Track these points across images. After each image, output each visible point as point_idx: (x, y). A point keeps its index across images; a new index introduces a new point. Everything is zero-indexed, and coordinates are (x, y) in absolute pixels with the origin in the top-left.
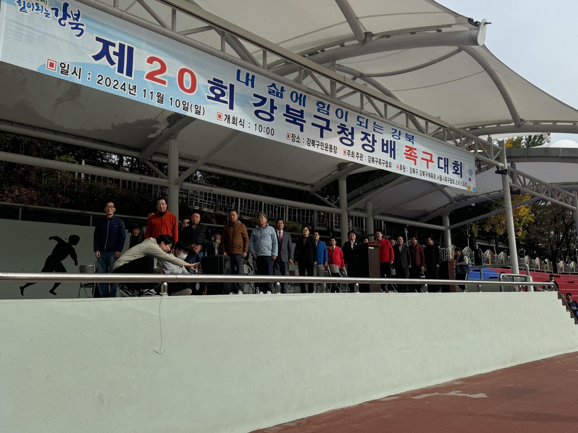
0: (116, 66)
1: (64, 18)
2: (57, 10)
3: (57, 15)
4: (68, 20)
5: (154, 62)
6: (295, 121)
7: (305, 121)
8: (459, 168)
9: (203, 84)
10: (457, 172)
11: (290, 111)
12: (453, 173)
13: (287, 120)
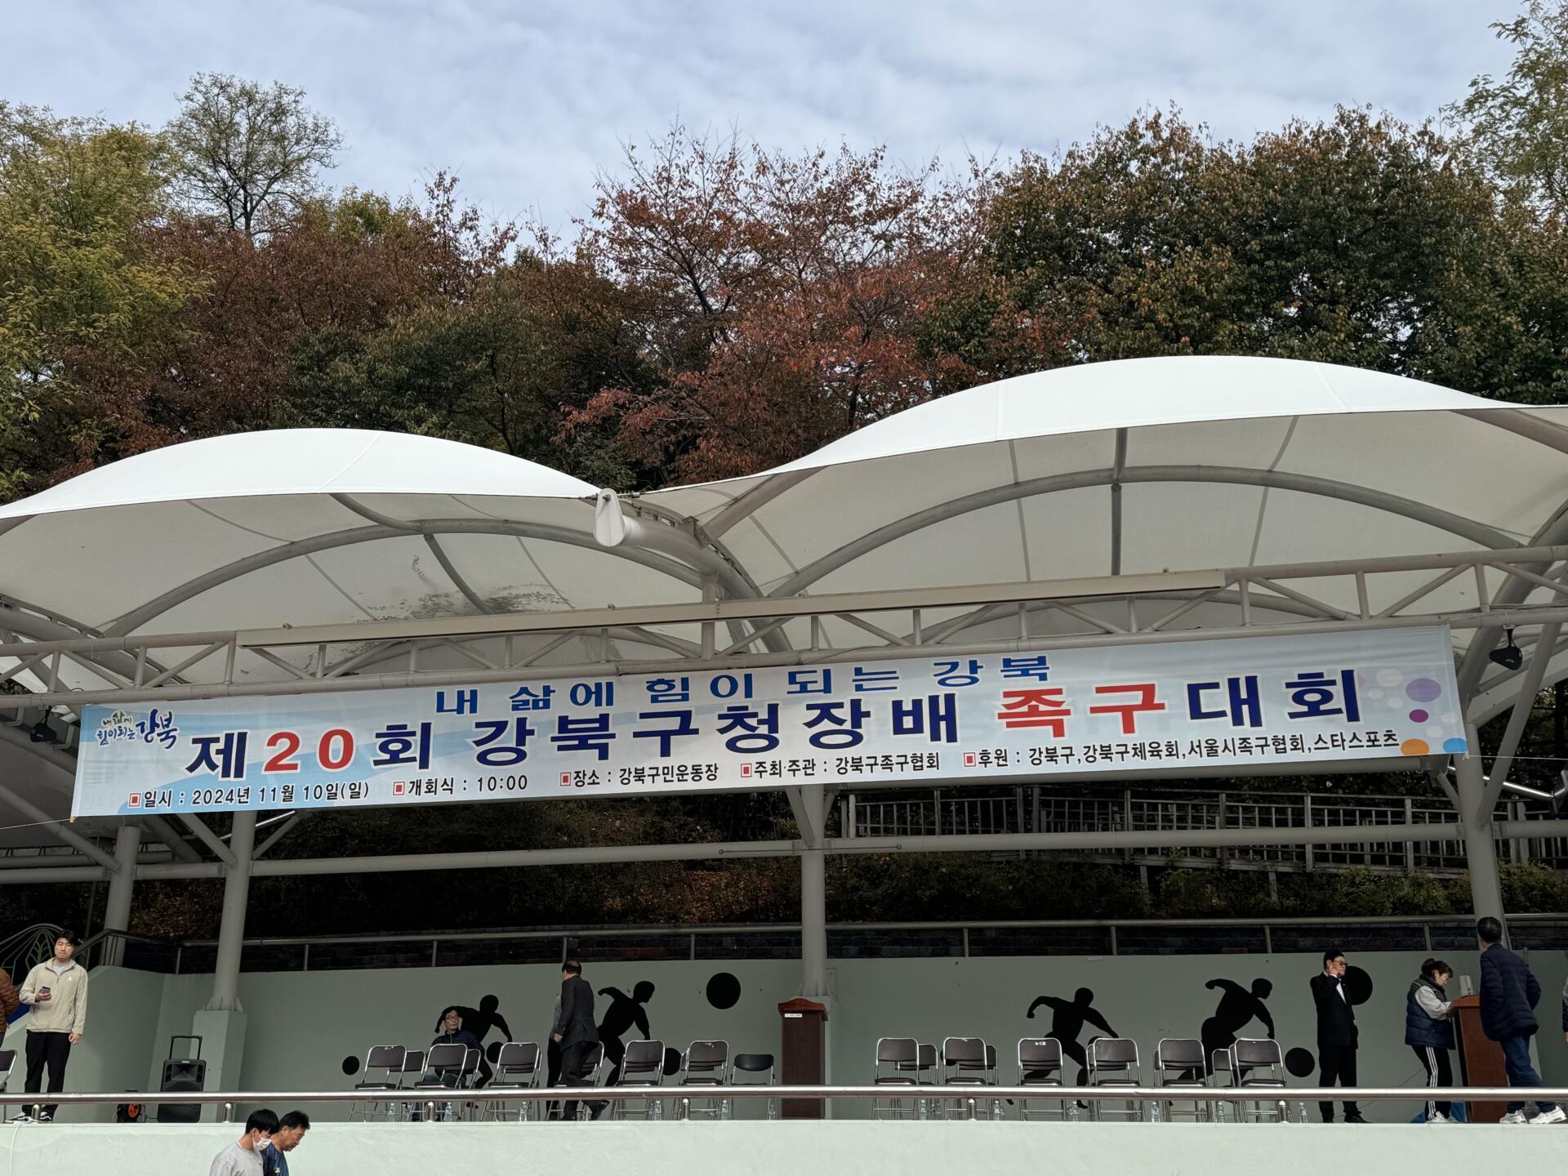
0: (220, 770)
1: (152, 731)
2: (142, 724)
3: (142, 731)
4: (158, 731)
5: (280, 741)
6: (583, 745)
7: (613, 736)
8: (1338, 691)
9: (366, 743)
10: (1323, 707)
11: (570, 727)
12: (1293, 715)
13: (560, 748)
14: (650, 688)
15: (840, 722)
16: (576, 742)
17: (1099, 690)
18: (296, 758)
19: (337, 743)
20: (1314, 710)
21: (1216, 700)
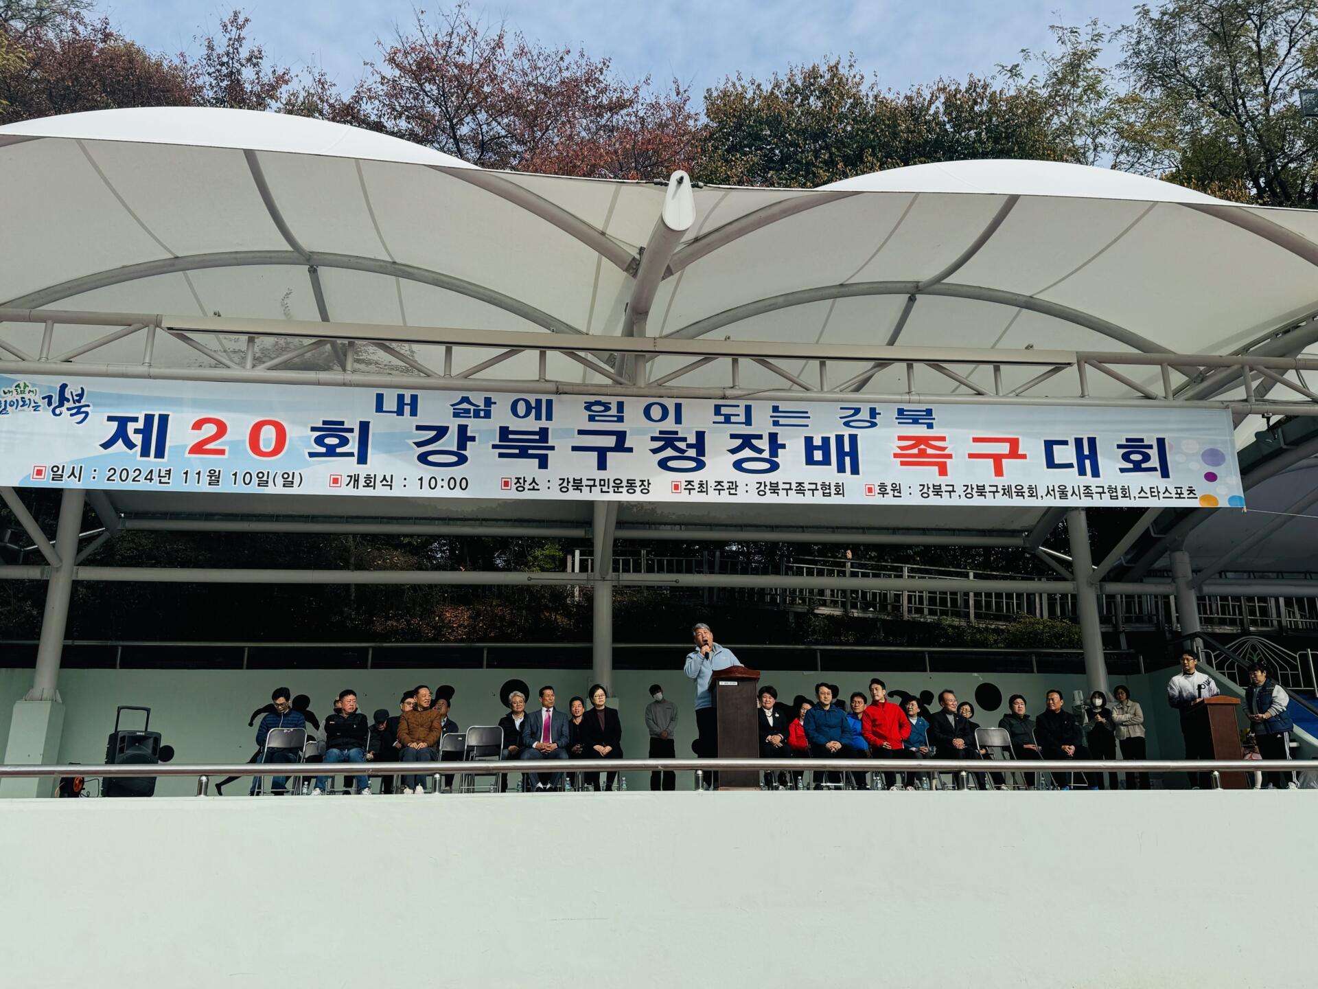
0: (138, 449)
1: (61, 405)
3: (50, 404)
4: (67, 405)
5: (206, 426)
6: (523, 454)
7: (552, 448)
8: (1154, 454)
9: (301, 436)
10: (1144, 466)
11: (511, 436)
12: (1122, 470)
13: (501, 455)
14: (588, 408)
15: (760, 451)
16: (517, 451)
17: (976, 440)
18: (224, 443)
19: (268, 434)
20: (1137, 467)
21: (1065, 454)
